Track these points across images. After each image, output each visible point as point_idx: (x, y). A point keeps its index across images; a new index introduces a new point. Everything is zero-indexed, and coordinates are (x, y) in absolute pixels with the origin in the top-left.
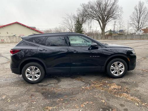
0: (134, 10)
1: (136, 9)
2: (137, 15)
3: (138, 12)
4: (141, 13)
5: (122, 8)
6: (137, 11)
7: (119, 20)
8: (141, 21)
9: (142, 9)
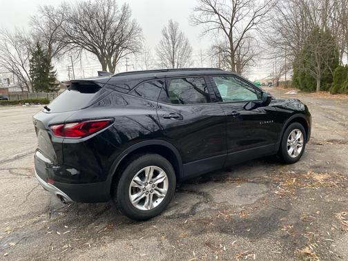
0: (162, 37)
1: (165, 35)
2: (169, 48)
3: (170, 41)
4: (174, 44)
5: (141, 30)
6: (168, 39)
7: (144, 56)
8: (176, 60)
9: (177, 37)
